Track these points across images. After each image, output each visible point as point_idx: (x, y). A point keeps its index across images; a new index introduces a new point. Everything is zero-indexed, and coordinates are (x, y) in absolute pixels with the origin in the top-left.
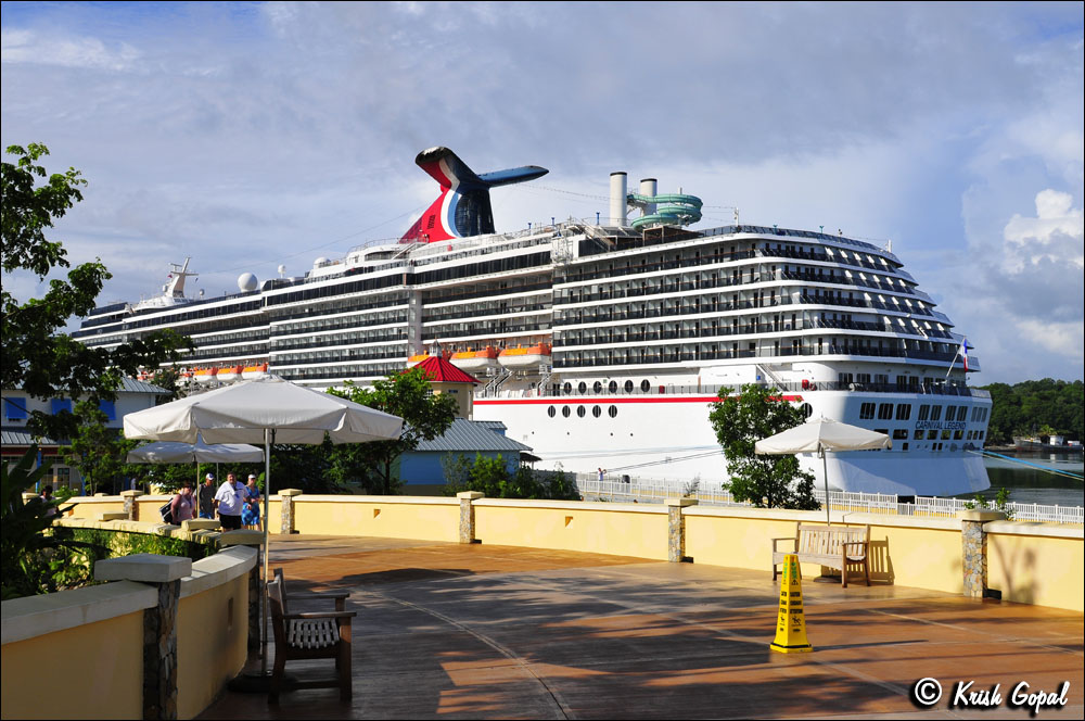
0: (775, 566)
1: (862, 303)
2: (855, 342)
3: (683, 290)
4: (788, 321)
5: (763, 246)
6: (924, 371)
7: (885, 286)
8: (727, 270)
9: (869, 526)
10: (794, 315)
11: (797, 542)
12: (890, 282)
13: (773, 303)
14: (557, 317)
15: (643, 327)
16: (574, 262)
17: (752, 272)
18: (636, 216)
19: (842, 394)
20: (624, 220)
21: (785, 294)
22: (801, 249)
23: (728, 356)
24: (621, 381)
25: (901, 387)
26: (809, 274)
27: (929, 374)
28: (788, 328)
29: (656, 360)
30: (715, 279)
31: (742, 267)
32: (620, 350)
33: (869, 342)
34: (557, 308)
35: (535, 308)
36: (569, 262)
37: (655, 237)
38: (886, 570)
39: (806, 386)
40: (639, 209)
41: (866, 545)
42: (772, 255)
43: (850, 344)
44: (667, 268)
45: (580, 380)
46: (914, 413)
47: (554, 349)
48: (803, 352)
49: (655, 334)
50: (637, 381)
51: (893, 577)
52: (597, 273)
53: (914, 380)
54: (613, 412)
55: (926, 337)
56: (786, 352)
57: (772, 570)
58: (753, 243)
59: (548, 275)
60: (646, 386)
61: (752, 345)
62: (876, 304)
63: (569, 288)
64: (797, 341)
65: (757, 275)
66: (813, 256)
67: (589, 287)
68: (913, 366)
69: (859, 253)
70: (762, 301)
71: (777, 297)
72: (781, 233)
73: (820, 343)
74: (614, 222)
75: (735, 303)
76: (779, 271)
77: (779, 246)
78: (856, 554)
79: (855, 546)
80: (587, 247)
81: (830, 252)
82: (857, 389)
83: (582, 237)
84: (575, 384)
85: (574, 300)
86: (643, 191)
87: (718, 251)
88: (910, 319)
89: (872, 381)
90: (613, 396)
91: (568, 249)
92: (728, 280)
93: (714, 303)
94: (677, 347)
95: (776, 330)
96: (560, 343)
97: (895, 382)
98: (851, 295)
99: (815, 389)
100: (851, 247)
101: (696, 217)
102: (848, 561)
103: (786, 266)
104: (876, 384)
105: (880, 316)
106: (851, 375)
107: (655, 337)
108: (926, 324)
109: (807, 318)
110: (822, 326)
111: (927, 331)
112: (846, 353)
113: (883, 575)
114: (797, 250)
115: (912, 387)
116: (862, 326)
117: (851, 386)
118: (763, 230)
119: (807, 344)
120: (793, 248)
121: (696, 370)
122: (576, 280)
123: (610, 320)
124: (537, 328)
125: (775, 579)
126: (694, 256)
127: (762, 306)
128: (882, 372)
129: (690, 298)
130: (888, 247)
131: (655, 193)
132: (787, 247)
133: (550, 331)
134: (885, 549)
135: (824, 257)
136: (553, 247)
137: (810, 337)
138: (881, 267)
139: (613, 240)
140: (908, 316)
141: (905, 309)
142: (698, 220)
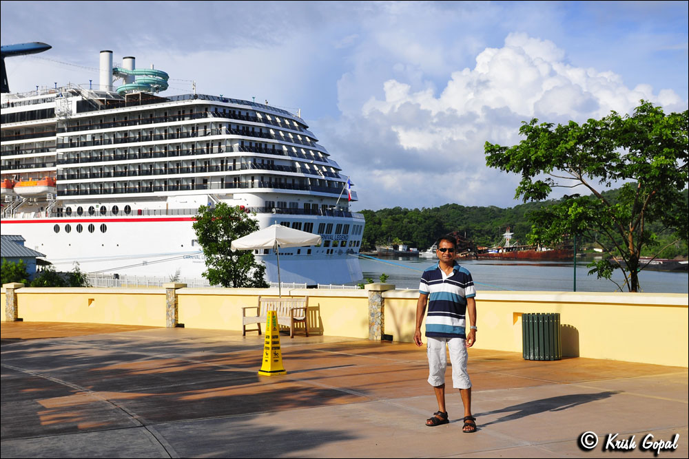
0: (244, 326)
1: (281, 152)
2: (276, 179)
3: (155, 140)
4: (230, 164)
5: (213, 109)
6: (322, 200)
7: (297, 141)
8: (187, 126)
9: (308, 297)
10: (235, 159)
11: (259, 309)
12: (300, 138)
13: (220, 151)
14: (60, 158)
15: (125, 166)
16: (73, 117)
17: (205, 128)
18: (120, 85)
19: (267, 215)
20: (111, 87)
21: (229, 145)
22: (240, 112)
23: (188, 188)
24: (109, 206)
25: (307, 211)
26: (245, 131)
27: (325, 202)
28: (230, 169)
29: (135, 191)
30: (178, 132)
31: (198, 124)
32: (109, 183)
33: (286, 180)
34: (60, 151)
35: (43, 151)
36: (69, 117)
37: (134, 100)
38: (318, 326)
39: (243, 209)
40: (122, 79)
41: (305, 309)
42: (220, 117)
43: (273, 180)
44: (143, 123)
45: (78, 205)
46: (315, 228)
47: (58, 182)
48: (240, 186)
49: (135, 172)
50: (121, 206)
51: (323, 331)
52: (90, 126)
53: (315, 206)
54: (103, 229)
55: (323, 177)
56: (229, 186)
57: (242, 330)
58: (206, 107)
59: (52, 126)
60: (128, 210)
61: (205, 180)
62: (290, 153)
63: (69, 137)
64: (236, 178)
65: (208, 130)
66: (248, 118)
67: (85, 136)
68: (315, 196)
69: (279, 117)
70: (212, 149)
71: (223, 147)
72: (226, 100)
73: (253, 180)
74: (104, 88)
75: (193, 150)
76: (224, 128)
77: (224, 110)
78: (300, 315)
79: (298, 310)
80: (83, 106)
81: (259, 116)
82: (278, 212)
83: (79, 98)
84: (74, 208)
85: (73, 145)
86: (125, 66)
87: (181, 113)
88: (313, 164)
89: (288, 206)
90: (103, 217)
91: (67, 107)
92: (188, 134)
93: (178, 150)
94: (151, 182)
95: (222, 170)
96: (62, 178)
97: (303, 208)
98: (274, 146)
99: (249, 212)
100: (274, 113)
101: (164, 86)
102: (295, 321)
103: (229, 124)
104: (290, 209)
105: (293, 162)
106: (273, 203)
107: (134, 174)
108: (323, 167)
109: (244, 162)
110: (254, 168)
111: (324, 173)
112: (270, 187)
113: (315, 329)
114: (237, 113)
115: (314, 211)
116: (281, 169)
117: (274, 210)
118: (213, 98)
119: (243, 181)
120: (234, 112)
121: (165, 198)
122: (74, 130)
123: (101, 160)
124: (44, 166)
125: (244, 335)
126: (163, 115)
127: (212, 153)
128: (294, 200)
129: (160, 146)
130: (298, 114)
131: (133, 67)
132: (230, 111)
133: (54, 169)
134: (317, 312)
135: (256, 119)
136: (58, 105)
137: (246, 176)
138: (294, 128)
139: (102, 101)
140: (312, 162)
141: (309, 157)
142: (165, 89)
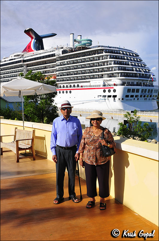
1: (128, 65)
2: (126, 74)
3: (86, 62)
4: (111, 69)
5: (105, 50)
6: (143, 81)
7: (134, 61)
8: (96, 57)
12: (136, 60)
13: (107, 65)
14: (57, 69)
15: (77, 71)
16: (61, 56)
18: (77, 44)
19: (123, 87)
20: (74, 45)
21: (110, 62)
23: (97, 78)
24: (72, 85)
25: (137, 85)
26: (116, 57)
27: (144, 82)
28: (111, 71)
29: (80, 79)
30: (94, 59)
31: (100, 56)
32: (72, 77)
33: (130, 74)
34: (57, 67)
35: (53, 68)
36: (59, 56)
37: (80, 49)
39: (115, 85)
42: (107, 53)
43: (125, 74)
44: (82, 57)
45: (63, 85)
46: (140, 91)
47: (57, 77)
48: (114, 77)
50: (76, 85)
53: (141, 83)
54: (70, 92)
55: (144, 73)
56: (110, 77)
58: (103, 50)
59: (55, 59)
60: (78, 86)
61: (102, 75)
62: (132, 65)
63: (60, 63)
64: (112, 74)
65: (103, 58)
66: (117, 53)
67: (65, 62)
68: (140, 80)
69: (128, 53)
70: (105, 64)
71: (108, 63)
72: (110, 47)
73: (118, 74)
74: (72, 47)
75: (98, 65)
76: (109, 57)
77: (109, 51)
80: (64, 52)
81: (121, 52)
83: (63, 50)
85: (61, 65)
86: (78, 38)
87: (95, 52)
89: (130, 83)
90: (70, 88)
91: (59, 53)
92: (97, 59)
93: (94, 65)
94: (85, 76)
95: (108, 71)
97: (136, 84)
98: (126, 62)
99: (117, 85)
100: (127, 51)
101: (91, 45)
103: (110, 55)
104: (131, 84)
105: (133, 68)
106: (125, 82)
107: (80, 74)
109: (115, 68)
110: (118, 70)
111: (144, 71)
112: (124, 77)
114: (113, 51)
115: (140, 85)
116: (128, 70)
117: (125, 85)
118: (105, 47)
119: (115, 75)
121: (89, 82)
122: (62, 60)
123: (70, 70)
124: (53, 72)
126: (89, 54)
128: (133, 81)
129: (88, 64)
131: (81, 38)
132: (111, 51)
133: (56, 73)
136: (56, 52)
137: (116, 73)
138: (134, 56)
139: (70, 50)
140: (139, 68)
141: (139, 66)
